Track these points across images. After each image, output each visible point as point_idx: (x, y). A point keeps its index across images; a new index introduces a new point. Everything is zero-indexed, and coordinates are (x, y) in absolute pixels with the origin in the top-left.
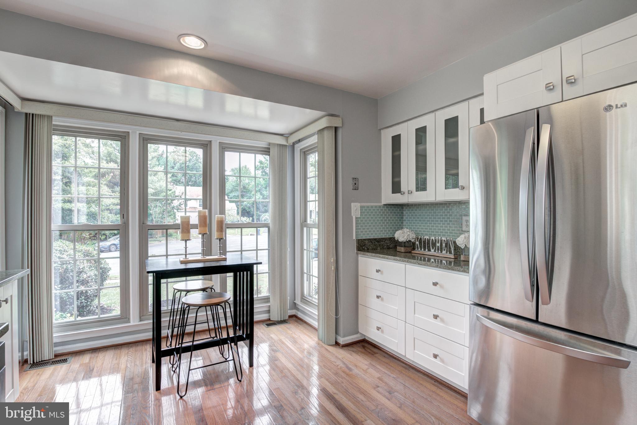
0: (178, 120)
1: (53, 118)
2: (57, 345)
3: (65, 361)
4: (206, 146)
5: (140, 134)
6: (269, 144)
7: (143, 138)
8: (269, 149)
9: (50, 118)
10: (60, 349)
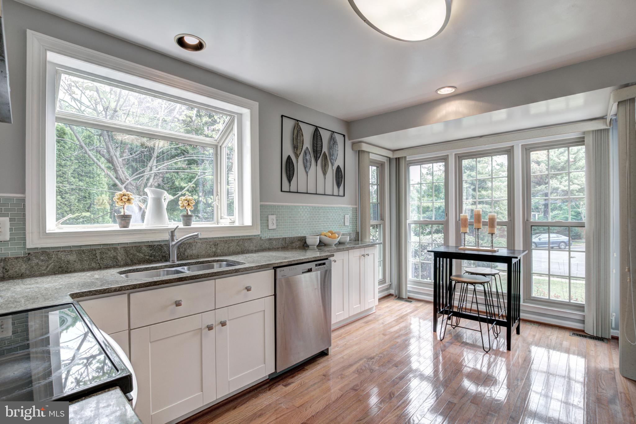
0: (481, 137)
1: (407, 157)
2: (410, 292)
3: (411, 302)
4: (509, 152)
5: (455, 154)
6: (584, 133)
7: (458, 156)
8: (584, 137)
9: (405, 157)
10: (412, 295)
